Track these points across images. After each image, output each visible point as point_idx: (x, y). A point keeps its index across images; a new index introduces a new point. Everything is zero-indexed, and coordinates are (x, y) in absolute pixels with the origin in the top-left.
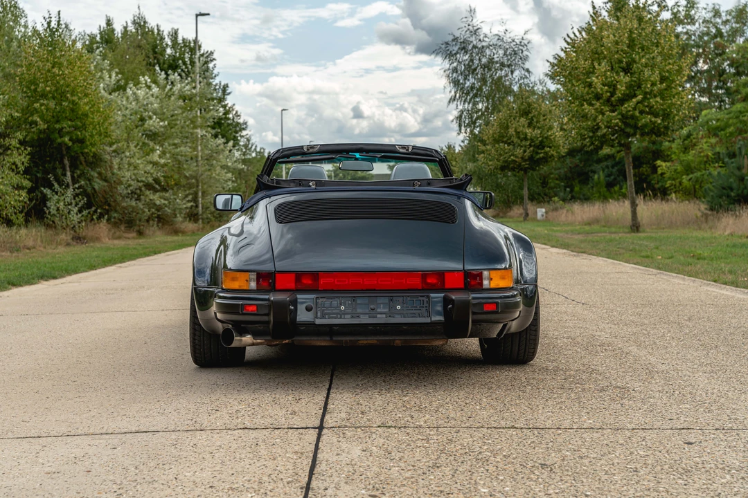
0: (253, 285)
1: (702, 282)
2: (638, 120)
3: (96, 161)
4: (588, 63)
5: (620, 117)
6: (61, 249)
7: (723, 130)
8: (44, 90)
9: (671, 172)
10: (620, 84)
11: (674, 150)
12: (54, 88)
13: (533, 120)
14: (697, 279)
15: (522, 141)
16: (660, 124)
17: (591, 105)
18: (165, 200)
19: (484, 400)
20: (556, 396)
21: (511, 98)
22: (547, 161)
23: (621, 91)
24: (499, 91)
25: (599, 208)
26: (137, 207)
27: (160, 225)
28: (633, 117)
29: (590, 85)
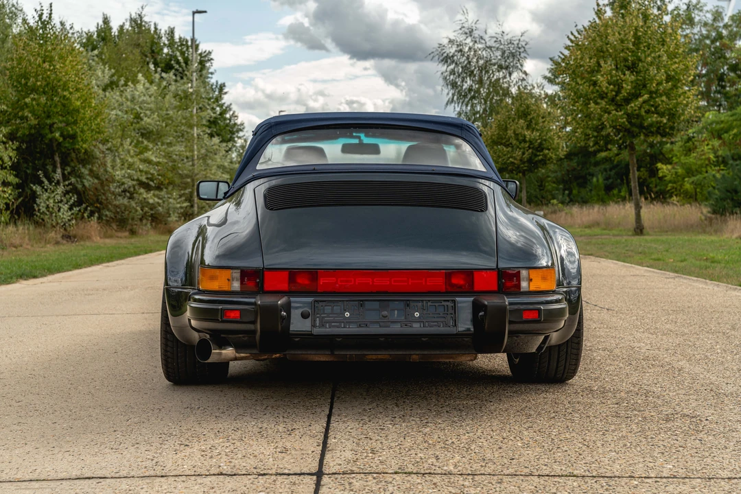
0: (236, 286)
1: (727, 287)
2: (644, 120)
3: (87, 159)
4: (594, 61)
5: (625, 116)
6: (50, 247)
7: (726, 132)
8: (35, 84)
9: (672, 175)
10: (626, 83)
11: (675, 152)
12: (44, 83)
13: (531, 122)
14: (720, 284)
15: (520, 143)
16: (666, 124)
17: (596, 103)
18: (159, 198)
19: (525, 433)
20: (613, 427)
21: (509, 101)
22: (546, 164)
23: (626, 90)
24: (498, 94)
25: (599, 212)
26: (130, 205)
27: (154, 224)
28: (638, 116)
29: (595, 84)
